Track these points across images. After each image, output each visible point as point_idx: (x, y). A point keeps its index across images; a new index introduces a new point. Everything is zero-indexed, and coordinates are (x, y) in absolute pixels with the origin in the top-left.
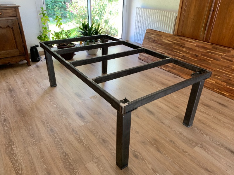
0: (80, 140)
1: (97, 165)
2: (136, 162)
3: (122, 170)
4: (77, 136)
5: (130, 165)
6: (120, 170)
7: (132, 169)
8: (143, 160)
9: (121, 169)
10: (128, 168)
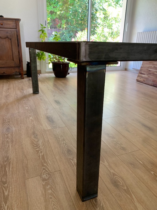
0: (37, 145)
1: (44, 184)
2: (113, 194)
3: (84, 203)
4: (34, 140)
5: (100, 196)
6: (81, 203)
7: (104, 206)
8: (127, 191)
9: (83, 201)
10: (96, 201)
